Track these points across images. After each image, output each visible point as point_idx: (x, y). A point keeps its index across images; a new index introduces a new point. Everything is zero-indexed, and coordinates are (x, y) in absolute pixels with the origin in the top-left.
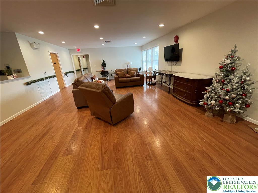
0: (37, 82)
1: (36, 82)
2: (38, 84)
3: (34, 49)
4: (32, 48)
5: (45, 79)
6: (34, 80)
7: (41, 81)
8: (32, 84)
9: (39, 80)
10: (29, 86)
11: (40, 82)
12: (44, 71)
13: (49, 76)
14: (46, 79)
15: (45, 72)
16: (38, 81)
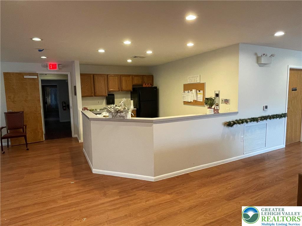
0: (245, 123)
1: (242, 123)
2: (246, 127)
3: (261, 65)
4: (258, 64)
5: (261, 120)
6: (240, 120)
7: (252, 122)
8: (235, 126)
9: (248, 120)
10: (230, 128)
11: (250, 124)
12: (265, 105)
13: (270, 115)
14: (263, 120)
15: (266, 107)
16: (247, 122)
